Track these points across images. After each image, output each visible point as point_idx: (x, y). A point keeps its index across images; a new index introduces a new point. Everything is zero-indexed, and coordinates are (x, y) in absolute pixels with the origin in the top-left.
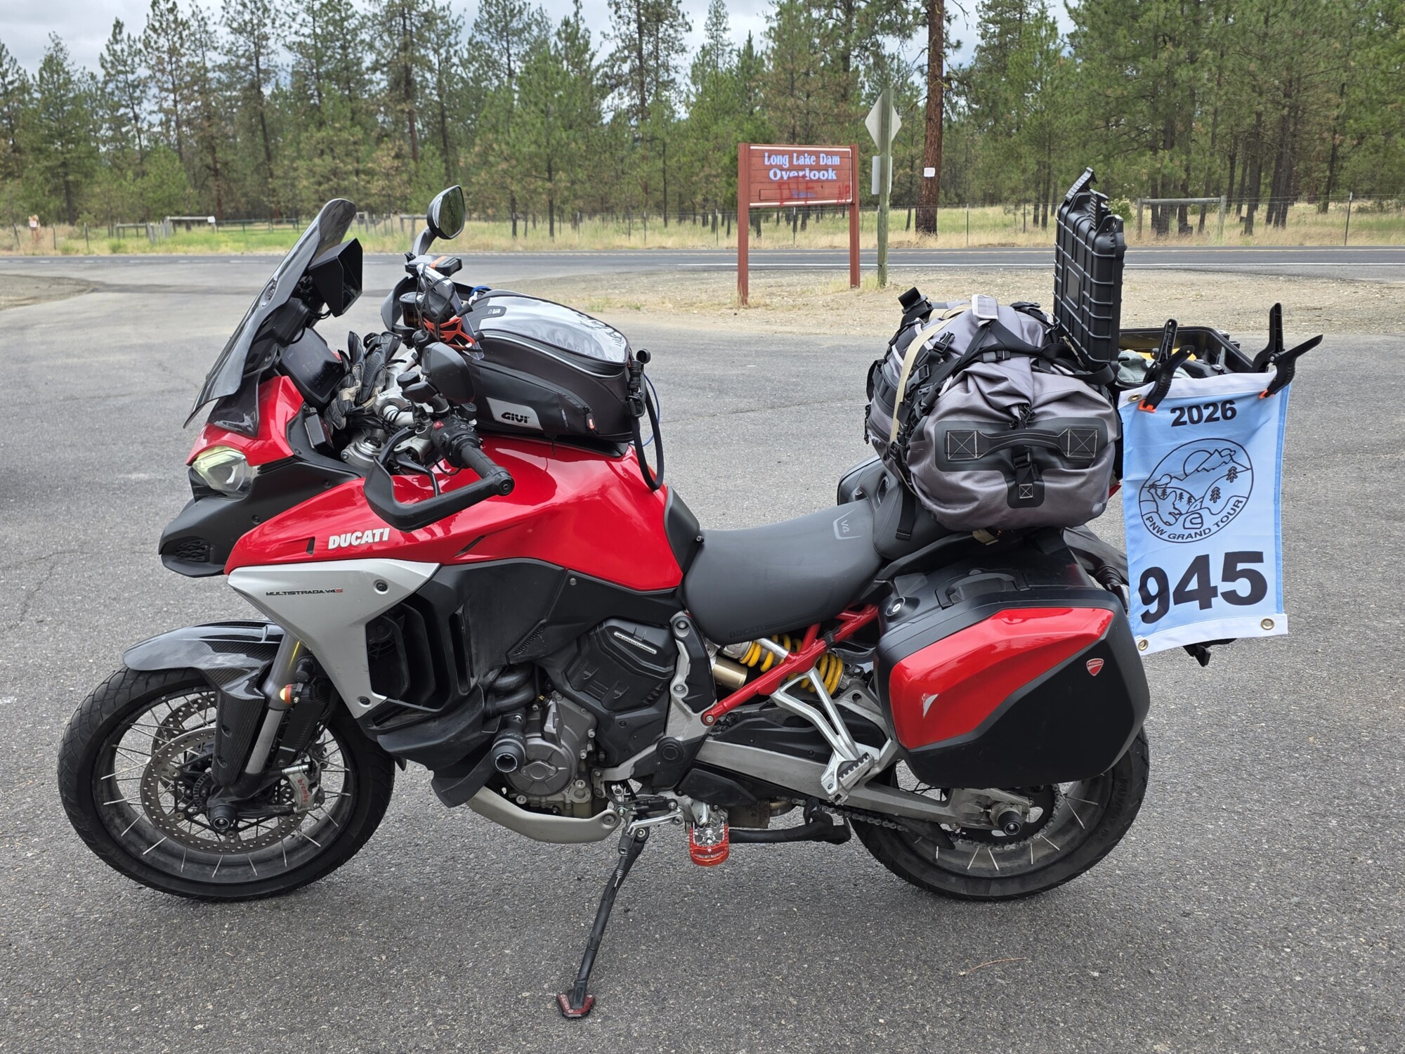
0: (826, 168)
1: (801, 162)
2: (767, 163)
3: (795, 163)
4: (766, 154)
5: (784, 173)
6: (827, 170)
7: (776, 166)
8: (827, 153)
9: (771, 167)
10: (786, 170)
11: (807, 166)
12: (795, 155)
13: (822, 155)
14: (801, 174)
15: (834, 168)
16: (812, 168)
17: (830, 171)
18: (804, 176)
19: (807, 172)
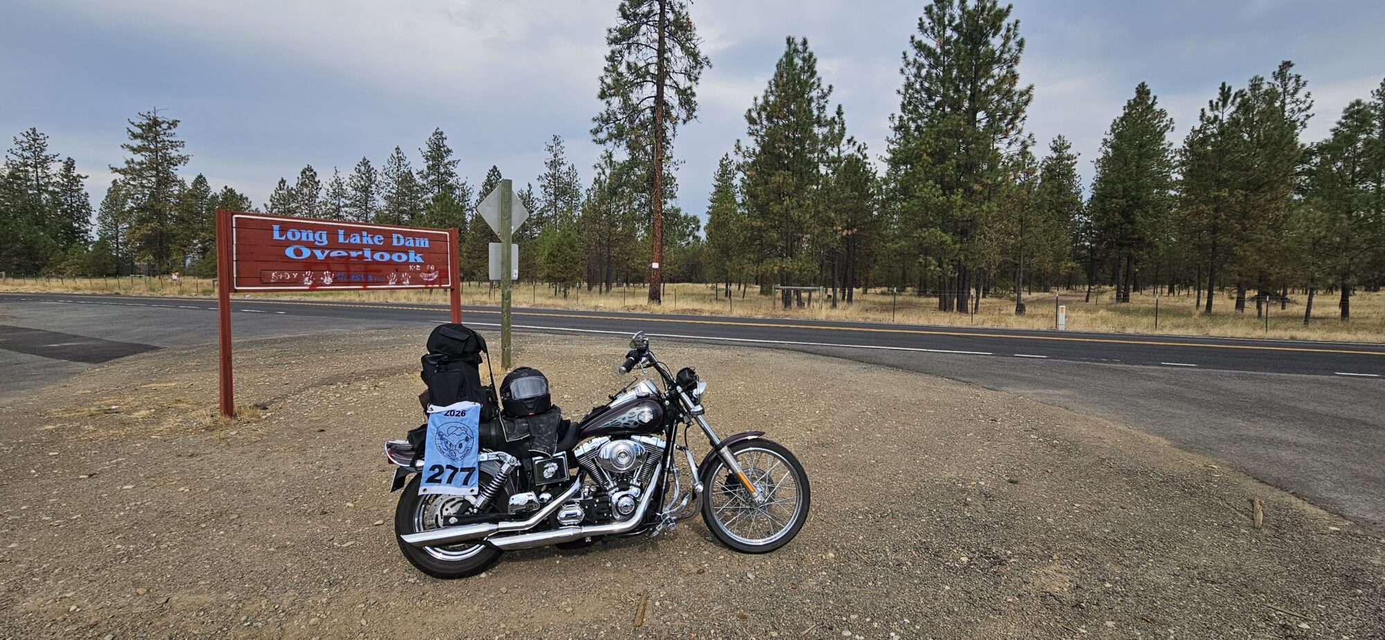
0: (405, 250)
1: (355, 239)
2: (276, 236)
3: (341, 239)
4: (276, 227)
5: (318, 253)
6: (407, 253)
7: (300, 242)
8: (405, 234)
9: (288, 243)
10: (322, 249)
11: (368, 246)
12: (341, 232)
13: (395, 236)
14: (354, 254)
15: (418, 250)
16: (375, 249)
17: (412, 254)
18: (361, 257)
19: (367, 253)
